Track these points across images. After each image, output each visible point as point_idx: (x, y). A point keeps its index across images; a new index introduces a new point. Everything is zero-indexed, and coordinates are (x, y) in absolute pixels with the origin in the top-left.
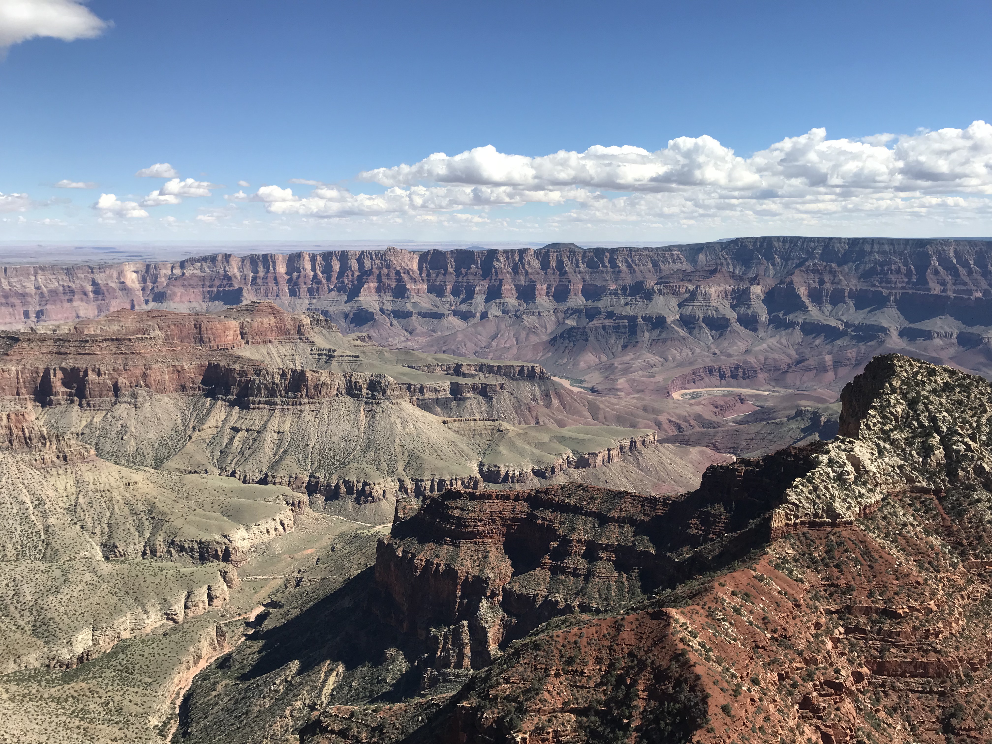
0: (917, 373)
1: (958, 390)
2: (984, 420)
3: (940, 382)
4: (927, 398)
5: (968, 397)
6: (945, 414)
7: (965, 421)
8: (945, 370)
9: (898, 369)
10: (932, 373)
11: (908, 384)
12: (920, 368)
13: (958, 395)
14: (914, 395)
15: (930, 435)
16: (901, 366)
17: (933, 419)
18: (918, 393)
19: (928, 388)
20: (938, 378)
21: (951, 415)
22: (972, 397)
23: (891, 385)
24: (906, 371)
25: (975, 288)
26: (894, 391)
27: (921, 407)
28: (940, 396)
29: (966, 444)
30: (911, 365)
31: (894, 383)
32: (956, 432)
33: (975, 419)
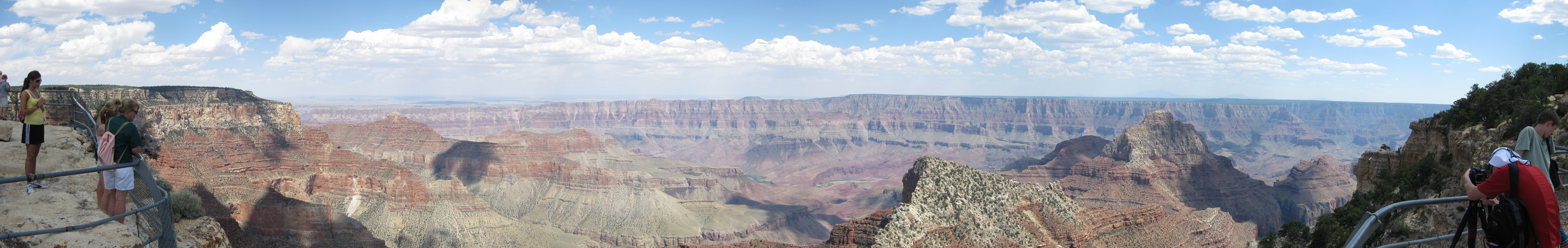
0: (938, 166)
1: (957, 173)
2: (970, 187)
3: (949, 169)
4: (943, 178)
5: (962, 176)
6: (952, 186)
7: (961, 189)
8: (951, 163)
9: (929, 164)
10: (945, 165)
11: (934, 172)
12: (940, 163)
13: (957, 176)
14: (937, 177)
15: (946, 198)
16: (931, 162)
17: (946, 189)
18: (939, 176)
19: (944, 173)
20: (948, 168)
21: (955, 187)
22: (964, 176)
23: (926, 172)
24: (933, 165)
25: (965, 121)
26: (928, 176)
27: (941, 183)
28: (949, 177)
29: (962, 201)
30: (935, 161)
31: (927, 172)
32: (957, 195)
33: (966, 187)
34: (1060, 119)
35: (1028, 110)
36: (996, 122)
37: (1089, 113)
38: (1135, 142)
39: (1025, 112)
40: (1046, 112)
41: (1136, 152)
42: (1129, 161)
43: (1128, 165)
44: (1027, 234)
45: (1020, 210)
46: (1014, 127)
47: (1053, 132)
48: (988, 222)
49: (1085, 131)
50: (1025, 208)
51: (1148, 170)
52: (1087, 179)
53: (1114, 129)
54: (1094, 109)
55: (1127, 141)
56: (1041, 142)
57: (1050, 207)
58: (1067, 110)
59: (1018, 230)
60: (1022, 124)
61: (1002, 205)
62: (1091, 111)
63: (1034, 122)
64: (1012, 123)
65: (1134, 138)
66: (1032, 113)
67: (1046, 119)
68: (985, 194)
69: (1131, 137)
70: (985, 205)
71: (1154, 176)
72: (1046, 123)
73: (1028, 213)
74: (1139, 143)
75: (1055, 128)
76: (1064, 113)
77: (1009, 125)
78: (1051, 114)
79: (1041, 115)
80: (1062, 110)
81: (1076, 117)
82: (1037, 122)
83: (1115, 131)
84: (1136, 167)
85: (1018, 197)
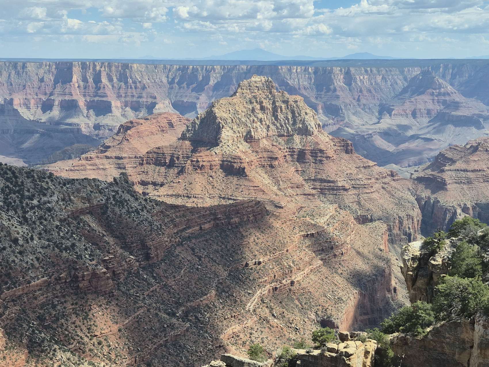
34: (122, 92)
35: (75, 79)
36: (29, 97)
37: (161, 82)
38: (225, 120)
39: (71, 81)
40: (100, 81)
41: (227, 133)
42: (217, 145)
43: (217, 150)
44: (87, 245)
45: (76, 215)
46: (56, 103)
47: (114, 109)
48: (30, 235)
49: (157, 107)
50: (82, 212)
51: (243, 156)
52: (163, 169)
53: (195, 104)
54: (168, 77)
55: (215, 118)
56: (97, 122)
57: (117, 209)
58: (131, 78)
59: (75, 241)
60: (67, 98)
61: (49, 210)
62: (165, 80)
63: (84, 96)
64: (52, 98)
65: (225, 115)
66: (82, 84)
67: (101, 91)
68: (23, 197)
69: (220, 113)
70: (25, 212)
71: (250, 163)
72: (103, 97)
73: (87, 218)
74: (230, 121)
75: (116, 104)
76: (126, 83)
77: (48, 100)
78: (108, 84)
79: (94, 86)
80: (123, 78)
81: (144, 88)
82: (89, 95)
83: (198, 106)
84: (228, 152)
85: (72, 197)
